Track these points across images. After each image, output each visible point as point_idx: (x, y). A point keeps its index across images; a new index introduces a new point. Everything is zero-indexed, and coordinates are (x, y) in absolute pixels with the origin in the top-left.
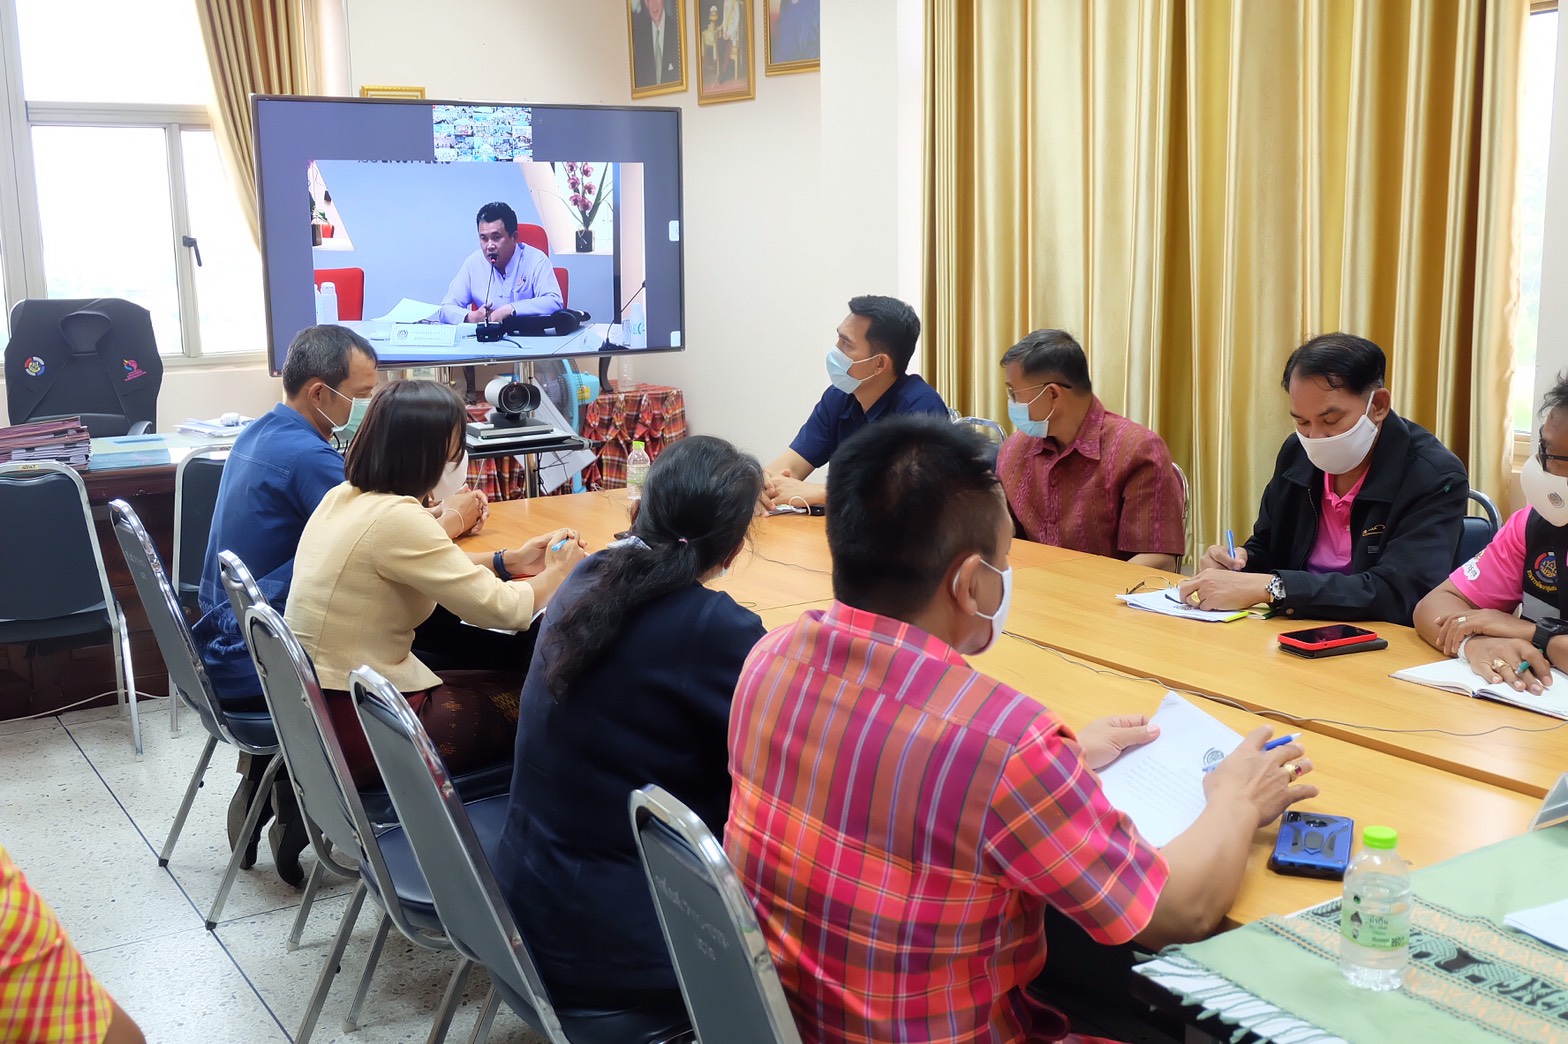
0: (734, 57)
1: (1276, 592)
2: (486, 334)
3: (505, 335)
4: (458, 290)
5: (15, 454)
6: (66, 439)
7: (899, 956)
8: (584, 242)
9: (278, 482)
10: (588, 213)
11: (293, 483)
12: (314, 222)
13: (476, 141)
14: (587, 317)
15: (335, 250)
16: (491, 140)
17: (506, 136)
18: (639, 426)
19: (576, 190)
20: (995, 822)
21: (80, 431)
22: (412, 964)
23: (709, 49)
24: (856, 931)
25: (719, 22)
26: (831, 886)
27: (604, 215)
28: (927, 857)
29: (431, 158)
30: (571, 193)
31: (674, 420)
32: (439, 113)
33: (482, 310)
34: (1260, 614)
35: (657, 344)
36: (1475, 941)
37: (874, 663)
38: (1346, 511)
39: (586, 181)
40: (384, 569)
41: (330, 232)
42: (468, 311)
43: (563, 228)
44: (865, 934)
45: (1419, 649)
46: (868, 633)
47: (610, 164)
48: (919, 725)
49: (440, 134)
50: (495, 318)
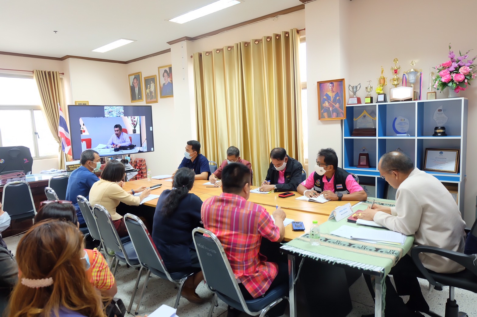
0: (153, 95)
1: (275, 187)
2: (116, 150)
3: (120, 150)
4: (110, 142)
5: (8, 180)
6: (20, 176)
7: (245, 250)
8: (134, 131)
9: (84, 182)
10: (135, 126)
11: (87, 181)
12: (81, 129)
13: (113, 113)
14: (135, 146)
15: (86, 135)
16: (116, 113)
17: (119, 112)
18: (137, 166)
19: (133, 122)
20: (259, 225)
21: (23, 174)
22: (119, 274)
23: (148, 93)
24: (238, 247)
25: (150, 88)
26: (232, 240)
27: (138, 126)
28: (249, 233)
29: (104, 116)
30: (132, 122)
31: (144, 165)
32: (105, 108)
33: (115, 145)
34: (273, 192)
35: (149, 150)
36: (328, 237)
37: (234, 203)
38: (283, 174)
39: (134, 120)
40: (110, 197)
41: (84, 131)
42: (112, 146)
43: (130, 129)
44: (239, 247)
45: (299, 195)
46: (231, 197)
47: (139, 116)
48: (244, 212)
49: (106, 112)
50: (118, 147)
